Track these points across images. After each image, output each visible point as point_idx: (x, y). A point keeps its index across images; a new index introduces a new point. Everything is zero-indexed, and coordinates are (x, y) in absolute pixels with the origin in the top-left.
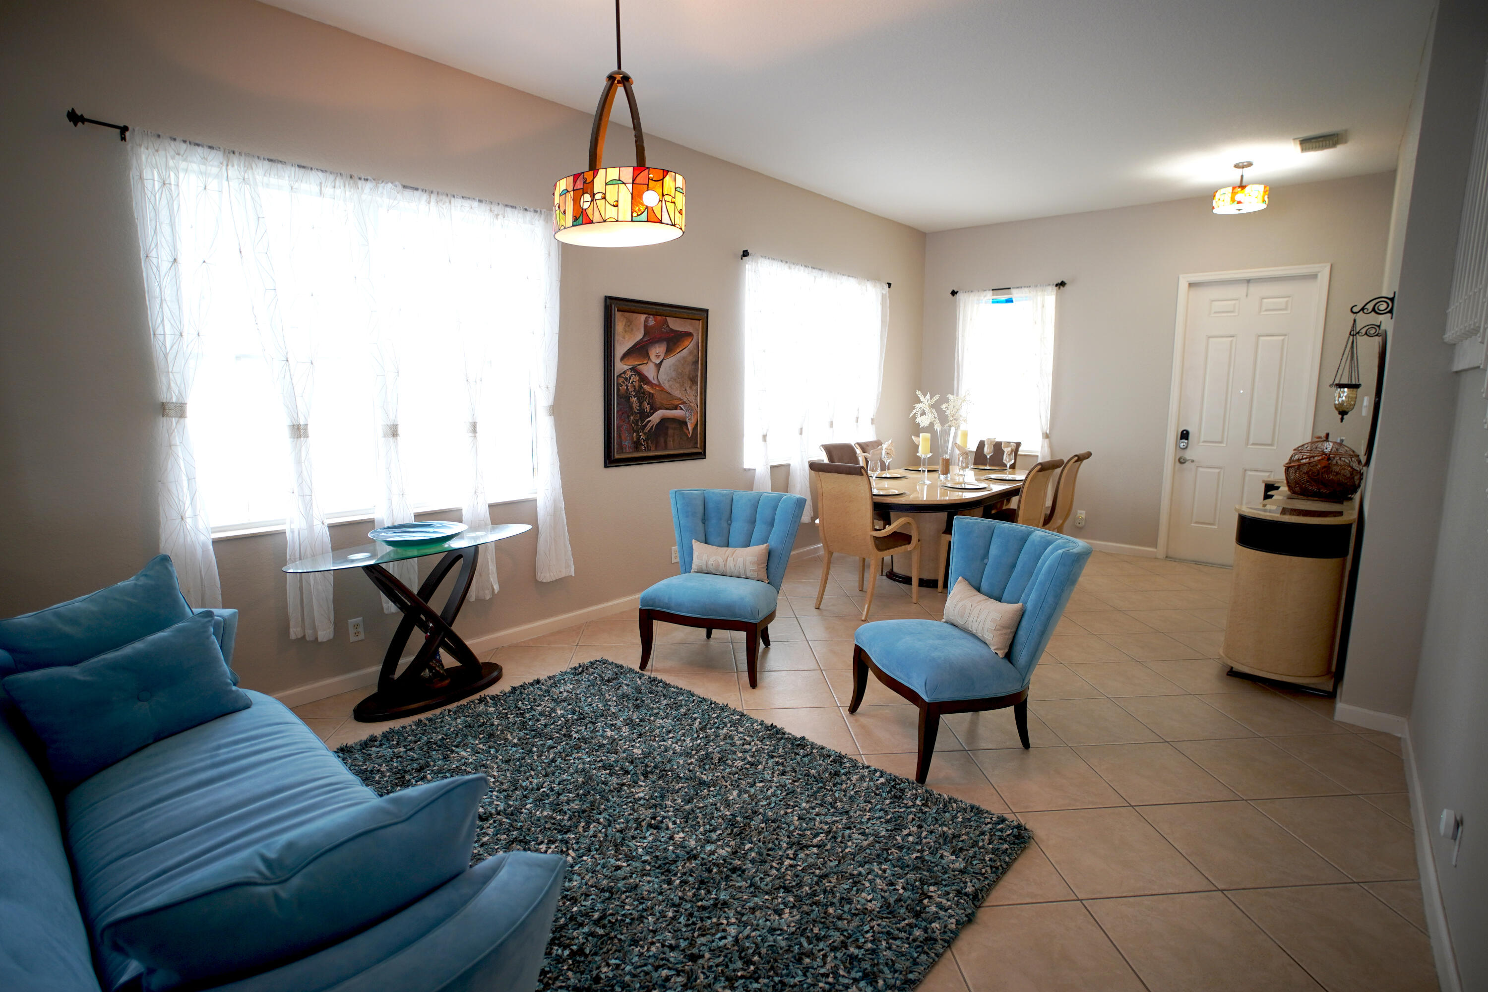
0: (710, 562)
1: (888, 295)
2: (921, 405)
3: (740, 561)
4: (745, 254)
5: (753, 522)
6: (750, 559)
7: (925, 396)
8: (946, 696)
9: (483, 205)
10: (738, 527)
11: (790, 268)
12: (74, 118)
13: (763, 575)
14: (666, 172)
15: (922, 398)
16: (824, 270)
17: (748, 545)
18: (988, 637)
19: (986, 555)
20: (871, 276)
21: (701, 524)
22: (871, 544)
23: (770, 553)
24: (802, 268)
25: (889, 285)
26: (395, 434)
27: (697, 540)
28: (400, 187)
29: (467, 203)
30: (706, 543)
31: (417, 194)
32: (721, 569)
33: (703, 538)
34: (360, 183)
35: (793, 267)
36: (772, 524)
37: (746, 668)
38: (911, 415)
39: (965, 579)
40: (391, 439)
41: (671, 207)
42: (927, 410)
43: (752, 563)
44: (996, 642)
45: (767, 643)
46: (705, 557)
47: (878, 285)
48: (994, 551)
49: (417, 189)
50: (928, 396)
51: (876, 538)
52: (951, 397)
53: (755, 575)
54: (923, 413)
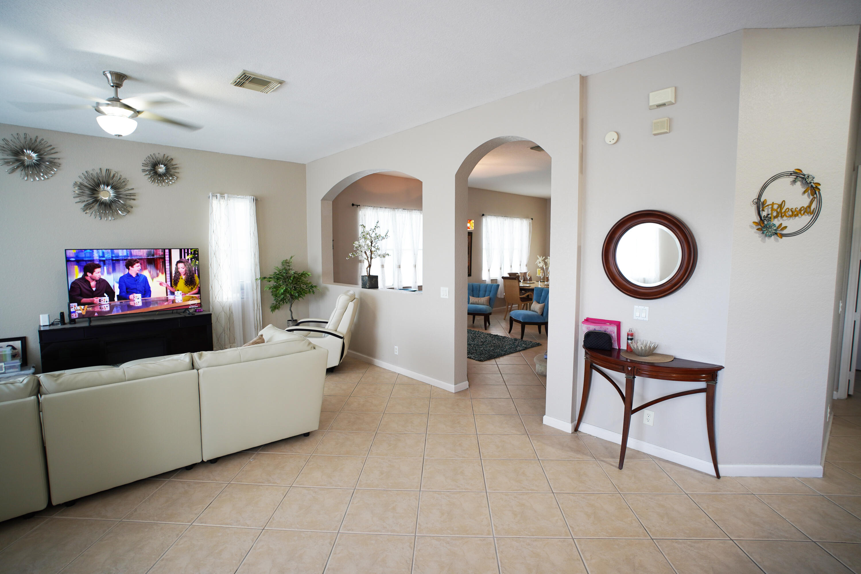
0: (474, 301)
1: (531, 223)
2: (539, 260)
3: (482, 301)
4: (483, 215)
5: (486, 291)
6: (485, 300)
7: (540, 257)
8: (526, 321)
9: (418, 211)
10: (482, 293)
11: (497, 218)
12: (353, 205)
13: (488, 304)
14: (471, 220)
15: (539, 258)
16: (508, 217)
17: (485, 297)
18: (538, 311)
19: (541, 296)
20: (526, 217)
21: (472, 292)
22: (519, 299)
23: (490, 299)
24: (501, 217)
25: (532, 219)
26: (400, 267)
27: (471, 296)
28: (402, 209)
29: (415, 211)
30: (473, 296)
31: (405, 210)
32: (477, 303)
33: (472, 295)
34: (395, 210)
35: (498, 217)
36: (491, 292)
37: (484, 326)
38: (536, 263)
39: (536, 301)
40: (399, 268)
41: (472, 226)
42: (541, 262)
43: (486, 301)
44: (539, 312)
45: (489, 324)
46: (473, 300)
47: (528, 220)
48: (543, 294)
49: (405, 209)
50: (541, 257)
51: (521, 298)
52: (548, 257)
53: (486, 304)
54: (540, 263)
